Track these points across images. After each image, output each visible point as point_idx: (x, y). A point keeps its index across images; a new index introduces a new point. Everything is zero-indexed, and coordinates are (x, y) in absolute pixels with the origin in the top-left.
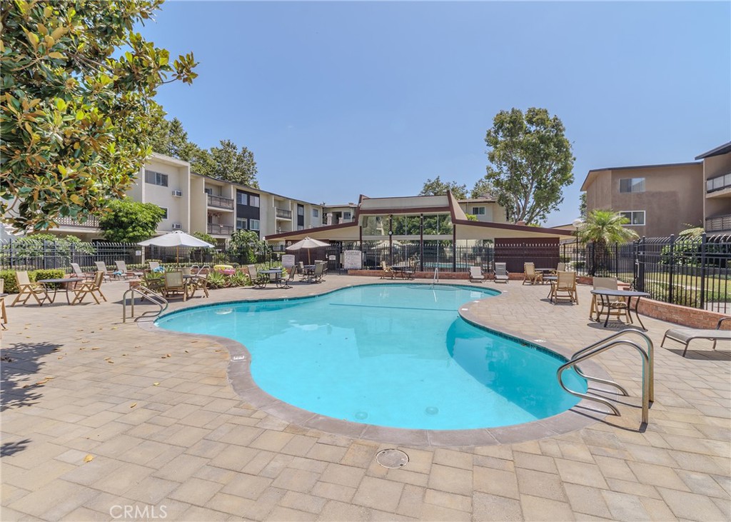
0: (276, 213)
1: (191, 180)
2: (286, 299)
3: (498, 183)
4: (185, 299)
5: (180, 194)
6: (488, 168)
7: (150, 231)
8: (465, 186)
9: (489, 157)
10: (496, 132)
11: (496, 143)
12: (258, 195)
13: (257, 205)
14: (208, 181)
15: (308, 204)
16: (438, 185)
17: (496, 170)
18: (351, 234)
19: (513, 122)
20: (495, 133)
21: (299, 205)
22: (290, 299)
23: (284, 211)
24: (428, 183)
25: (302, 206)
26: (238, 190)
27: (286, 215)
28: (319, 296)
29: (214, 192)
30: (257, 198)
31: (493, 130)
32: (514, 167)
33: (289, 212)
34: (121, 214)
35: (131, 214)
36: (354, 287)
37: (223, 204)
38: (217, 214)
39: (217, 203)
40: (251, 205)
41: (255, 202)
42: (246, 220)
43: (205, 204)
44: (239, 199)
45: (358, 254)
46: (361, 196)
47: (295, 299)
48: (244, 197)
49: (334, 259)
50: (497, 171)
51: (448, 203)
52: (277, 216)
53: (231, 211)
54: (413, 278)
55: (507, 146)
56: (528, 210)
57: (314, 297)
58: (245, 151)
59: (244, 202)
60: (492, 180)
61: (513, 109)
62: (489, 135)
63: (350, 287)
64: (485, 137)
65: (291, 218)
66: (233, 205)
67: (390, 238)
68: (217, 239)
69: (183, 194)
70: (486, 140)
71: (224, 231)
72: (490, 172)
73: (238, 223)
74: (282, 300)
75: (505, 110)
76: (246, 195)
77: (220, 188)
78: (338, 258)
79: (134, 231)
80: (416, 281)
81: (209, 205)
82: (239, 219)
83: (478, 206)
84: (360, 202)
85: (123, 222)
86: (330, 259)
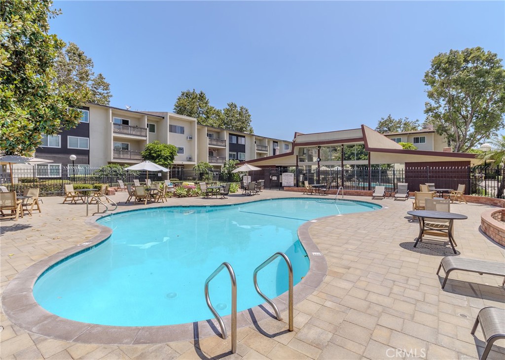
0: (256, 148)
1: (198, 129)
2: (208, 206)
3: (437, 116)
4: (146, 203)
5: (191, 138)
6: (426, 104)
7: (169, 161)
8: (417, 121)
9: (428, 95)
10: (434, 73)
11: (434, 82)
12: (244, 137)
13: (243, 143)
14: (209, 129)
15: (281, 141)
16: (391, 122)
17: (434, 104)
18: (290, 161)
19: (450, 62)
20: (432, 73)
21: (274, 142)
22: (211, 206)
23: (263, 146)
24: (382, 121)
25: (277, 142)
26: (230, 134)
27: (264, 149)
28: (235, 205)
29: (215, 136)
30: (243, 139)
31: (431, 71)
32: (451, 100)
33: (266, 147)
34: (153, 152)
35: (158, 151)
36: (273, 199)
37: (220, 144)
38: (215, 149)
39: (215, 143)
40: (239, 143)
41: (242, 141)
42: (235, 153)
43: (207, 144)
44: (230, 139)
45: (291, 176)
46: (296, 133)
47: (214, 206)
48: (234, 138)
49: (276, 179)
50: (436, 106)
51: (362, 135)
52: (257, 150)
53: (224, 148)
54: (327, 194)
55: (443, 84)
56: (467, 137)
57: (230, 205)
58: (242, 108)
59: (234, 141)
60: (430, 114)
61: (451, 51)
62: (427, 76)
63: (269, 200)
64: (423, 77)
65: (267, 151)
66: (225, 144)
67: (318, 163)
68: (213, 166)
69: (193, 138)
70: (424, 81)
71: (220, 161)
72: (429, 107)
73: (230, 156)
74: (205, 206)
75: (444, 53)
76: (236, 137)
77: (218, 133)
78: (278, 178)
79: (159, 161)
80: (330, 196)
81: (209, 144)
82: (231, 153)
83: (419, 136)
84: (295, 138)
85: (153, 156)
86: (273, 179)
